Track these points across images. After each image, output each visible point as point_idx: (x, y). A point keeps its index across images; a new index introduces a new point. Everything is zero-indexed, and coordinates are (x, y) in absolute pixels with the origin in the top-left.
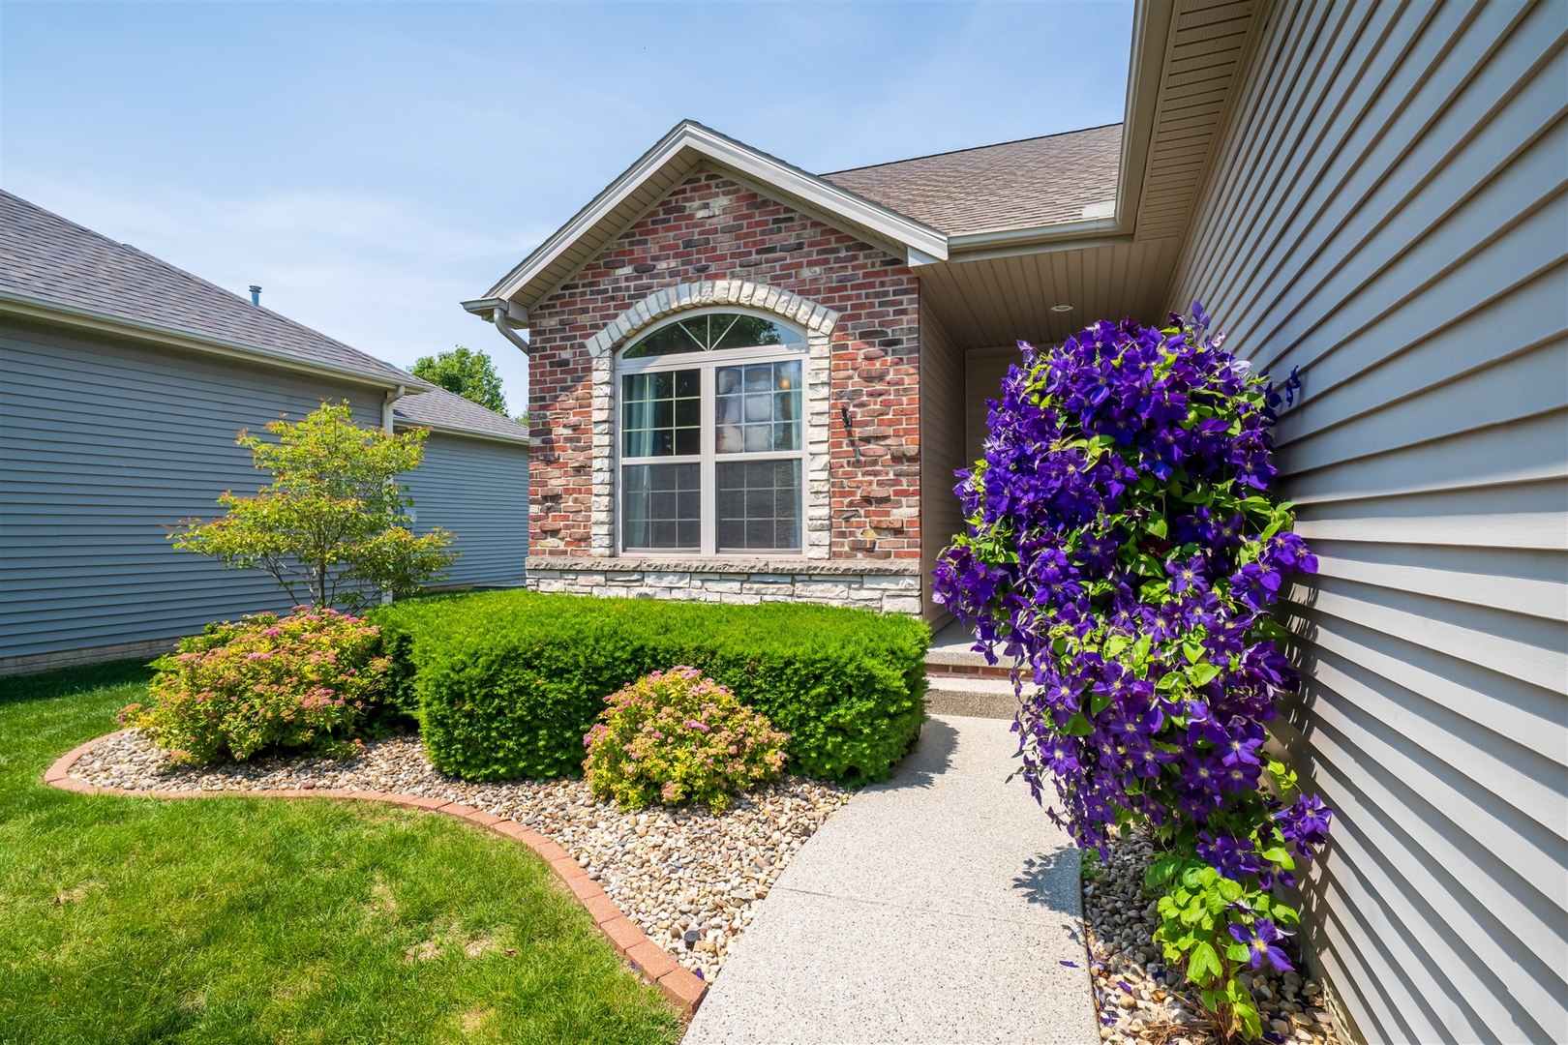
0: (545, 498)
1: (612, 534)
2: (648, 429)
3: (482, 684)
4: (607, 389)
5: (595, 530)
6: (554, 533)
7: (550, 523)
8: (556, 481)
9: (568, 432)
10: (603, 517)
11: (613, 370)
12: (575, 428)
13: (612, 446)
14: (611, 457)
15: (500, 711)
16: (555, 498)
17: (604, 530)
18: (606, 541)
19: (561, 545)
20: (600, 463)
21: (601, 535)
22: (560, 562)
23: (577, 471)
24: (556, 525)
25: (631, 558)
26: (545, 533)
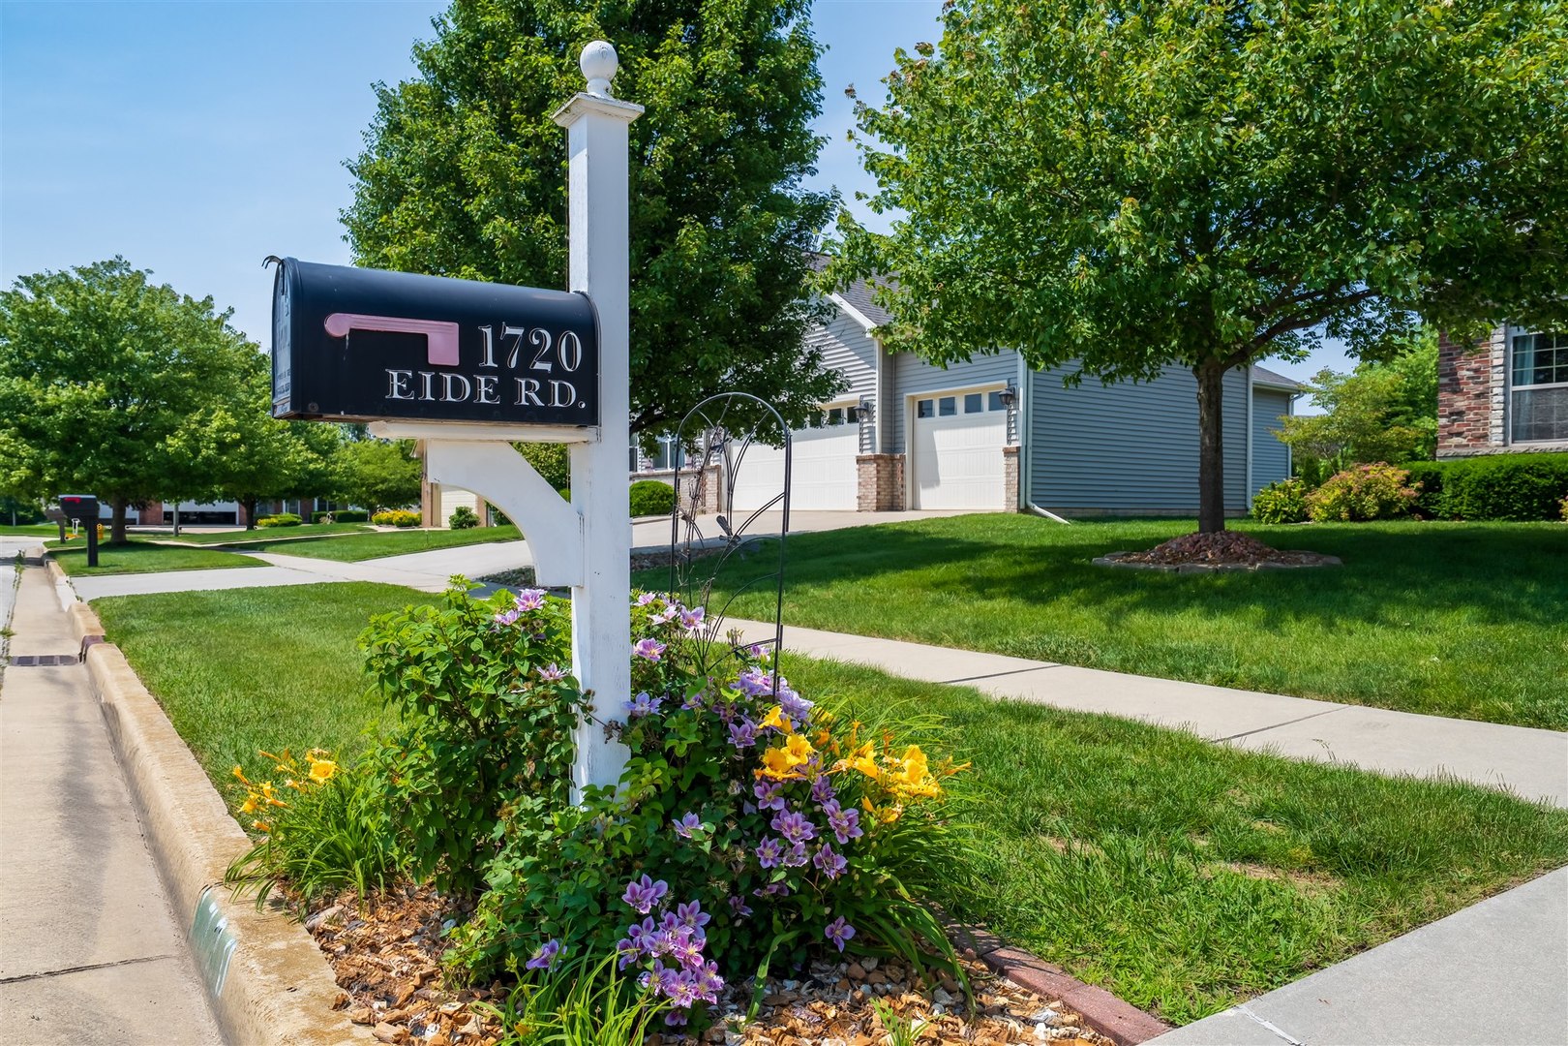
0: (1452, 414)
1: (1505, 433)
2: (1530, 368)
3: (1504, 479)
4: (1503, 346)
5: (1494, 430)
6: (1459, 434)
7: (1455, 428)
8: (1461, 403)
9: (1471, 373)
10: (1500, 422)
11: (1506, 334)
12: (1476, 371)
13: (1505, 380)
14: (1505, 387)
15: (1514, 491)
16: (1460, 413)
17: (1500, 430)
18: (1501, 437)
19: (1465, 442)
20: (1496, 391)
21: (1496, 435)
22: (1464, 451)
23: (1478, 396)
24: (1461, 430)
25: (1520, 446)
26: (1451, 435)
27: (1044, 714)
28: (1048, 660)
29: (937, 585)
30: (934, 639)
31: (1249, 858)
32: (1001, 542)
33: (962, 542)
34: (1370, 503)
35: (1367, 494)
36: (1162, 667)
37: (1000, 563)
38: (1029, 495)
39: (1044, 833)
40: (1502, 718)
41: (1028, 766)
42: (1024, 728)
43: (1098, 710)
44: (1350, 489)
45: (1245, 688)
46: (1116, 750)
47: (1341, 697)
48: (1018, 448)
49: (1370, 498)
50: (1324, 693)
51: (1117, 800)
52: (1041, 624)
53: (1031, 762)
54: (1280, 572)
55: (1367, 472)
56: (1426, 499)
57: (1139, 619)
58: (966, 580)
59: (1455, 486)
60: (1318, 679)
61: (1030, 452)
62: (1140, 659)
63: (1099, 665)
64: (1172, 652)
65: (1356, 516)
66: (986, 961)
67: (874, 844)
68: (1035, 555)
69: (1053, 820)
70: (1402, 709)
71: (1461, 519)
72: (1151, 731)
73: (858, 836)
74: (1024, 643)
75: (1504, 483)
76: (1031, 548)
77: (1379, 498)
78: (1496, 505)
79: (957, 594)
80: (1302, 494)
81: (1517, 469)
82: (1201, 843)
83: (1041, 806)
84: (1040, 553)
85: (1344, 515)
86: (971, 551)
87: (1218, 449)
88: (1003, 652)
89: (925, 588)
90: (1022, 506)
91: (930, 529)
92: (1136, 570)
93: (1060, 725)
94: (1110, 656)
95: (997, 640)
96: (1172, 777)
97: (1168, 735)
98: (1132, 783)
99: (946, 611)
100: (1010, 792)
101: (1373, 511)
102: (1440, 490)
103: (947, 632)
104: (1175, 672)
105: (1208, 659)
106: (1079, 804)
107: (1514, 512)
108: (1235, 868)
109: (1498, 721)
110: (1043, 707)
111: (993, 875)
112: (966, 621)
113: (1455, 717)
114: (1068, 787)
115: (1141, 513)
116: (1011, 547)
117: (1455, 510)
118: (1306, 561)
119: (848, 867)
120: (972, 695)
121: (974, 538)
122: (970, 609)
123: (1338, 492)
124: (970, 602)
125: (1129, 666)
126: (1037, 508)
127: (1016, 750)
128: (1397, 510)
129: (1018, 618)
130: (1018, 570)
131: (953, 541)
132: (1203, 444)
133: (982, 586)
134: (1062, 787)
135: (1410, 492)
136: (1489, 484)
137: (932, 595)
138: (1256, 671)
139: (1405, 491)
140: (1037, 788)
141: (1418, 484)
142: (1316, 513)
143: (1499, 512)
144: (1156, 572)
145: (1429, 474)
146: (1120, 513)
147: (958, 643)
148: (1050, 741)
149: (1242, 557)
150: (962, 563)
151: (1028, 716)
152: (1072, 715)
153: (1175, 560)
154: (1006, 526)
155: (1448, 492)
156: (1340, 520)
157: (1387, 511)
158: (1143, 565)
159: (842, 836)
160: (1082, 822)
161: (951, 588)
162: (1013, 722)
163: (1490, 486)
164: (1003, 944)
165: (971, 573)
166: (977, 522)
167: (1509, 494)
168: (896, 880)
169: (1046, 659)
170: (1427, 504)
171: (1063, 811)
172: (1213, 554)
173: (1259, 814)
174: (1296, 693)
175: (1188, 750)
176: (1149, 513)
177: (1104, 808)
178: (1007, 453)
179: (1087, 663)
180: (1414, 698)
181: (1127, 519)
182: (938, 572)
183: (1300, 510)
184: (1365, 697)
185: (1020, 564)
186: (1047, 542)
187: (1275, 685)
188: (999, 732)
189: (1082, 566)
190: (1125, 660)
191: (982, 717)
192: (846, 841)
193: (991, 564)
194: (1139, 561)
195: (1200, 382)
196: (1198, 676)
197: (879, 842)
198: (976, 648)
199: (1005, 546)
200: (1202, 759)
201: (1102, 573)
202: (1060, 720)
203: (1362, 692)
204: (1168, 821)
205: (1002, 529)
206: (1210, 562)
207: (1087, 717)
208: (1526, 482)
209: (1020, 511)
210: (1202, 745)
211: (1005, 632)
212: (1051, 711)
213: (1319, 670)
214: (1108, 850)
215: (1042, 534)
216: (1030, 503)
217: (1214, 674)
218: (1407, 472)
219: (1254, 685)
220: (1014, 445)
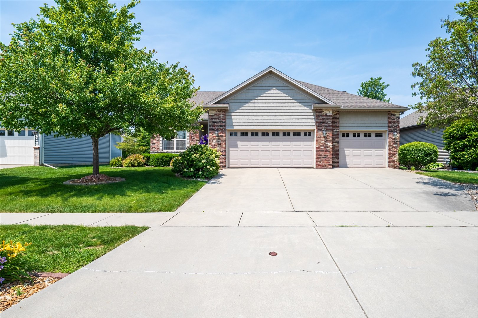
0: (153, 144)
1: (162, 148)
5: (160, 147)
6: (154, 148)
7: (154, 147)
10: (161, 146)
14: (162, 139)
16: (154, 144)
18: (162, 149)
19: (155, 149)
20: (160, 140)
21: (161, 148)
22: (155, 151)
23: (158, 140)
24: (155, 147)
25: (165, 151)
26: (153, 148)
27: (48, 227)
28: (49, 212)
29: (11, 194)
30: (11, 211)
31: (90, 246)
32: (33, 177)
33: (19, 177)
34: (136, 163)
35: (135, 161)
36: (80, 211)
37: (33, 185)
38: (43, 161)
39: (48, 252)
40: (142, 212)
41: (44, 240)
42: (42, 232)
43: (62, 224)
44: (132, 160)
45: (98, 212)
46: (65, 232)
47: (116, 212)
48: (39, 148)
49: (136, 162)
50: (113, 211)
51: (65, 242)
52: (47, 203)
53: (45, 238)
54: (111, 184)
55: (135, 156)
56: (147, 162)
57: (75, 199)
58: (21, 192)
59: (152, 159)
60: (113, 209)
61: (43, 149)
62: (74, 209)
63: (64, 212)
64: (82, 207)
65: (133, 166)
66: (35, 276)
67: (10, 262)
68: (45, 182)
69: (51, 249)
70: (127, 212)
71: (154, 166)
72: (74, 227)
73: (6, 261)
74: (42, 209)
75: (161, 159)
76: (44, 179)
77: (137, 162)
78: (159, 163)
79: (19, 197)
80: (122, 160)
81: (163, 156)
82: (81, 246)
83: (47, 247)
84: (46, 181)
85: (130, 166)
86: (23, 181)
87: (97, 156)
88: (36, 212)
89: (6, 195)
90: (41, 164)
91: (5, 173)
92: (75, 185)
93: (52, 229)
94: (67, 210)
95: (33, 209)
96: (77, 235)
97: (78, 227)
98: (68, 238)
99: (15, 202)
100: (39, 246)
101: (136, 165)
102: (150, 160)
103: (16, 208)
104: (83, 211)
105: (91, 207)
106: (56, 245)
107: (163, 165)
108: (87, 248)
109: (141, 212)
110: (48, 226)
111: (36, 261)
112: (23, 205)
113: (135, 212)
114: (53, 242)
115: (80, 164)
116: (36, 179)
117: (152, 164)
118: (118, 180)
119: (4, 267)
120: (27, 226)
121: (23, 176)
122: (23, 201)
123: (129, 160)
124: (24, 199)
125: (71, 211)
126: (45, 164)
127: (41, 237)
128: (141, 164)
129: (40, 202)
130: (40, 187)
131: (15, 177)
132: (94, 154)
133: (28, 193)
134: (52, 242)
135: (144, 161)
136: (158, 159)
137: (9, 198)
138: (100, 209)
139: (143, 161)
140: (46, 244)
141: (146, 159)
142: (125, 165)
143: (160, 165)
144: (81, 186)
145: (148, 157)
146: (74, 165)
147: (20, 211)
148: (49, 233)
149: (103, 180)
150: (20, 186)
151: (44, 229)
152: (55, 226)
153: (86, 182)
154: (34, 170)
155: (151, 160)
156: (129, 167)
157: (139, 165)
158: (78, 184)
159: (2, 262)
160: (56, 248)
161: (16, 194)
162: (39, 231)
163: (158, 160)
164: (39, 272)
165: (23, 189)
166: (24, 170)
167: (162, 161)
168: (16, 266)
169: (48, 212)
170: (147, 163)
171: (52, 247)
172: (96, 180)
173: (93, 238)
174: (108, 212)
175: (82, 229)
176: (82, 164)
177: (62, 244)
178: (35, 149)
179: (61, 212)
180: (129, 210)
181: (75, 166)
182: (10, 189)
183: (121, 164)
184: (121, 211)
185: (40, 185)
186: (49, 176)
187: (104, 211)
188: (36, 233)
189: (60, 185)
190: (71, 210)
191: (31, 231)
192: (3, 263)
193: (30, 185)
194: (77, 182)
195: (93, 140)
196: (88, 211)
197: (11, 261)
198: (27, 212)
199: (34, 179)
200: (84, 230)
201: (66, 187)
202: (52, 228)
203: (120, 210)
204: (75, 243)
205: (33, 172)
206: (95, 182)
207: (59, 226)
208: (164, 159)
209: (40, 165)
210: (85, 227)
211: (36, 206)
212: (50, 226)
213: (113, 207)
214: (62, 252)
215: (48, 173)
216: (43, 163)
217: (91, 210)
218: (143, 156)
219: (100, 212)
220: (37, 146)
